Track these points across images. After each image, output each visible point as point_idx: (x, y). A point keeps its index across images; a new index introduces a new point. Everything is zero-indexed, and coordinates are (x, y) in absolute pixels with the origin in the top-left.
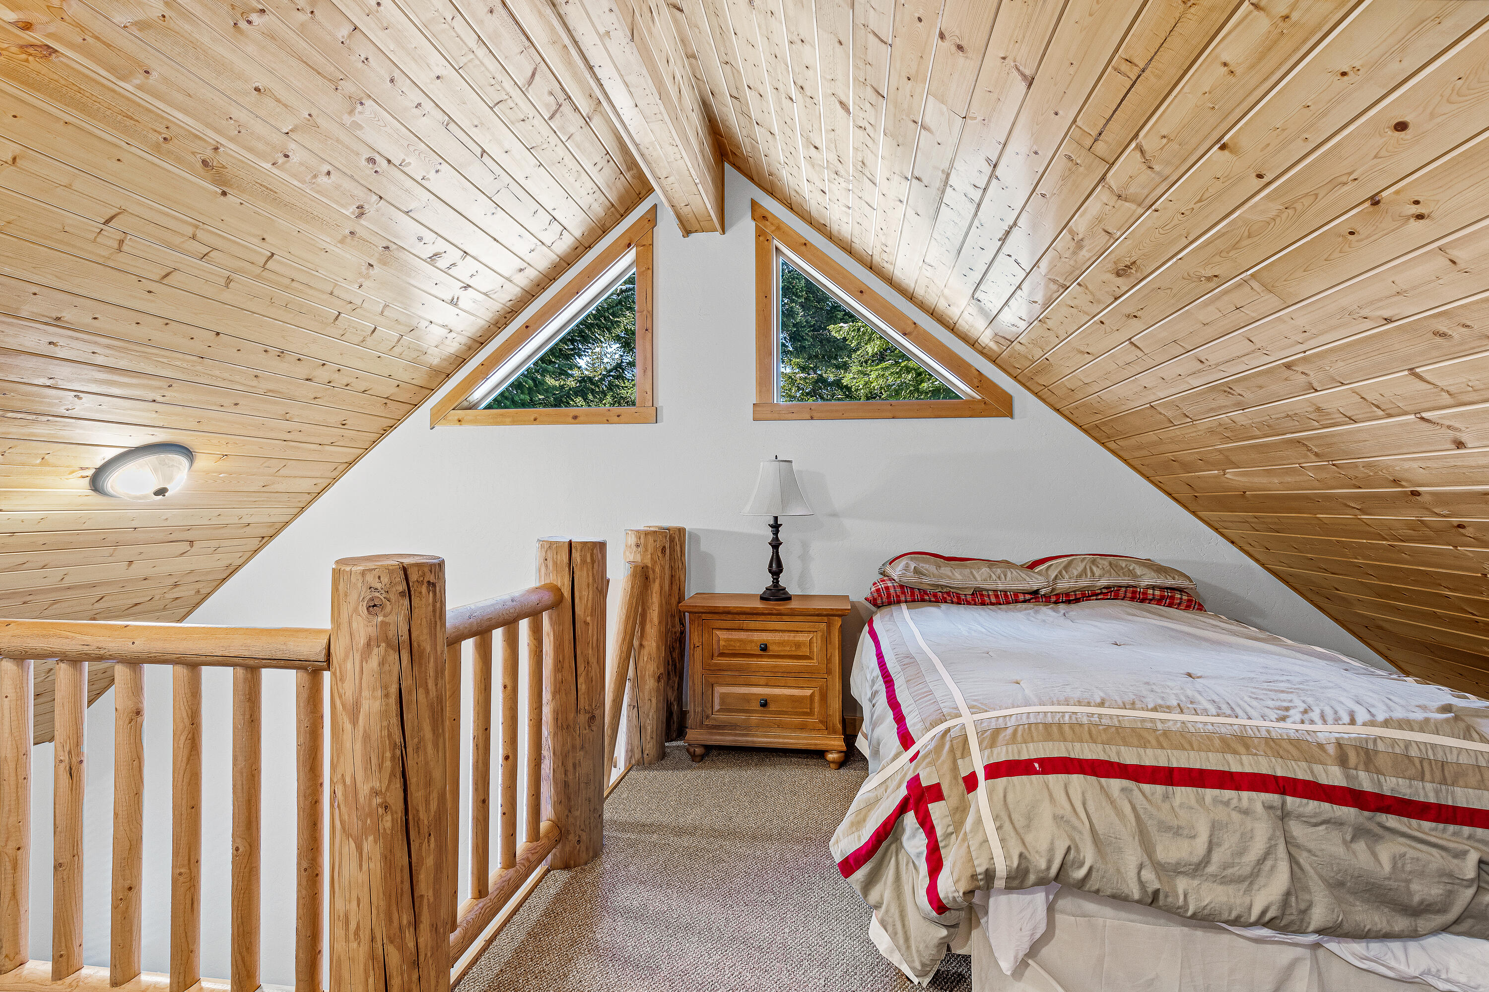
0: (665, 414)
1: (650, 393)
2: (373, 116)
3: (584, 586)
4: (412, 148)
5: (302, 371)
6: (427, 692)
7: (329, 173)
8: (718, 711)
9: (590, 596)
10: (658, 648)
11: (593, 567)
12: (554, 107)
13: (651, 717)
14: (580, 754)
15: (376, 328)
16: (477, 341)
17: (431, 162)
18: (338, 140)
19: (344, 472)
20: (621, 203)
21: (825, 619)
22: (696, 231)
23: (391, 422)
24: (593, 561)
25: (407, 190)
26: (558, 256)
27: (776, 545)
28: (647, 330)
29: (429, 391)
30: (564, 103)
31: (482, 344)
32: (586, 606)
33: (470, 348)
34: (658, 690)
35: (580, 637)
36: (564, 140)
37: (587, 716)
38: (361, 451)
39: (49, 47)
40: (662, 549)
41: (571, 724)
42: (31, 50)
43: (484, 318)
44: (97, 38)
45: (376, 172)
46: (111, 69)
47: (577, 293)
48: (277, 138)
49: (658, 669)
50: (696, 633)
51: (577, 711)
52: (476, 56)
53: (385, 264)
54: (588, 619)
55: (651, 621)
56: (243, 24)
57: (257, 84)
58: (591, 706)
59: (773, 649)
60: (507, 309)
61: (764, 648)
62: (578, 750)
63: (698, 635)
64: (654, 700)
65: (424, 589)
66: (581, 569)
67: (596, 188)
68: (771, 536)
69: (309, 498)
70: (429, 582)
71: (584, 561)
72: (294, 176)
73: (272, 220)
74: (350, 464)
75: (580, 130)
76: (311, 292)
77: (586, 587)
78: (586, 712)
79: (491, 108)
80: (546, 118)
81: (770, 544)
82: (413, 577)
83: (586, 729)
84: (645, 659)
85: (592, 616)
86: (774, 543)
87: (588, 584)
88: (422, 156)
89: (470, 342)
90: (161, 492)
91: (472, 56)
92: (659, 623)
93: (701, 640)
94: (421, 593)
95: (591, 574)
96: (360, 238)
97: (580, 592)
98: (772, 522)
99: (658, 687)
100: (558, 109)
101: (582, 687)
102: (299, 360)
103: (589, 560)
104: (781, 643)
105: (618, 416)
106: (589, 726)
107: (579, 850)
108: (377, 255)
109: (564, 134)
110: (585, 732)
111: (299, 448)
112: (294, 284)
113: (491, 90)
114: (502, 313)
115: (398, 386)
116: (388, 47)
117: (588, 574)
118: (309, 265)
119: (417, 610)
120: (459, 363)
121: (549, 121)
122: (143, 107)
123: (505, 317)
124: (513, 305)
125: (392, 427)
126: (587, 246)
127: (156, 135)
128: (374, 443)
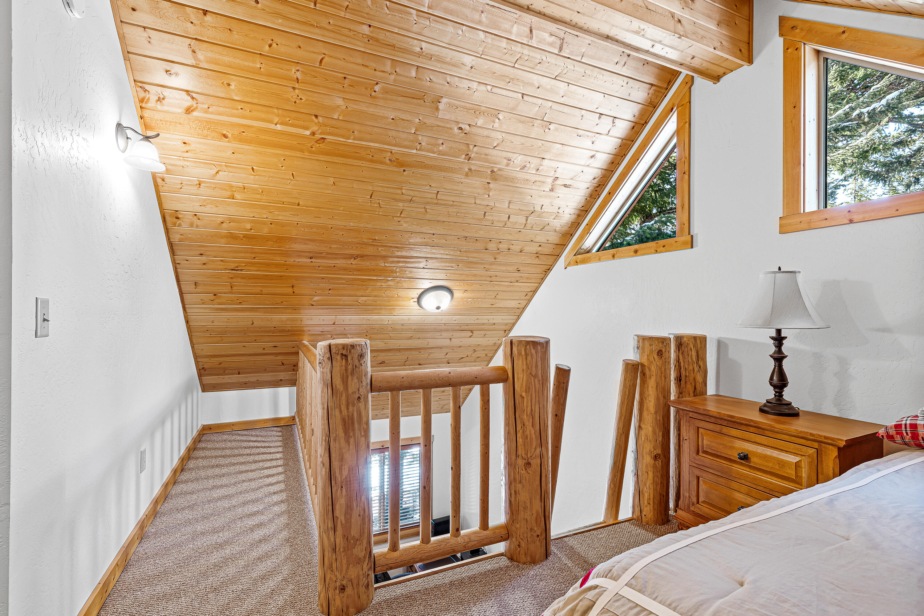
0: (699, 241)
1: (687, 225)
2: (448, 106)
3: (521, 371)
4: (477, 113)
5: (479, 246)
6: (341, 412)
7: (442, 144)
8: (703, 502)
9: (524, 378)
10: (654, 432)
11: (526, 359)
12: (559, 42)
13: (647, 486)
14: (519, 486)
15: (509, 216)
16: (582, 210)
17: (492, 115)
18: (438, 126)
19: (532, 297)
20: (660, 80)
21: (816, 445)
22: (725, 74)
23: (548, 267)
24: (526, 355)
25: (487, 137)
26: (619, 138)
27: (779, 358)
28: (684, 173)
29: (563, 246)
30: (565, 36)
31: (587, 211)
32: (522, 384)
33: (579, 216)
34: (655, 467)
35: (518, 406)
36: (579, 60)
37: (524, 461)
38: (537, 285)
39: (323, 138)
40: (658, 353)
41: (513, 463)
42: (319, 142)
43: (580, 194)
44: (334, 127)
45: (465, 133)
46: (343, 136)
47: (638, 160)
48: (411, 137)
49: (655, 449)
50: (685, 428)
51: (517, 456)
52: (487, 43)
53: (496, 180)
54: (524, 394)
55: (647, 409)
56: (373, 94)
57: (392, 117)
58: (527, 455)
59: (754, 460)
60: (594, 184)
61: (745, 457)
62: (518, 483)
63: (686, 430)
64: (651, 475)
65: (339, 357)
66: (518, 359)
67: (626, 80)
68: (773, 349)
69: (520, 311)
70: (342, 354)
71: (520, 354)
72: (428, 151)
73: (429, 176)
74: (535, 292)
75: (590, 46)
76: (465, 205)
77: (521, 372)
78: (523, 458)
79: (514, 67)
80: (557, 53)
81: (771, 356)
82: (333, 351)
83: (523, 470)
84: (643, 439)
85: (526, 392)
86: (776, 356)
87: (523, 370)
88: (486, 114)
89: (577, 212)
90: (438, 308)
91: (485, 44)
92: (656, 413)
93: (688, 435)
94: (337, 359)
95: (525, 363)
96: (475, 170)
97: (518, 374)
98: (774, 334)
99: (655, 464)
100: (563, 43)
101: (520, 440)
102: (476, 240)
103: (523, 353)
104: (765, 457)
105: (664, 246)
106: (526, 469)
107: (519, 552)
108: (489, 177)
109: (577, 56)
110: (522, 472)
111: (500, 285)
112: (455, 203)
113: (507, 57)
114: (591, 188)
115: (540, 246)
116: (437, 67)
117: (523, 363)
118: (456, 192)
119: (335, 368)
120: (576, 226)
121: (560, 54)
122: (359, 147)
123: (596, 191)
124: (598, 181)
125: (549, 269)
126: (643, 123)
127: (369, 156)
128: (543, 279)
